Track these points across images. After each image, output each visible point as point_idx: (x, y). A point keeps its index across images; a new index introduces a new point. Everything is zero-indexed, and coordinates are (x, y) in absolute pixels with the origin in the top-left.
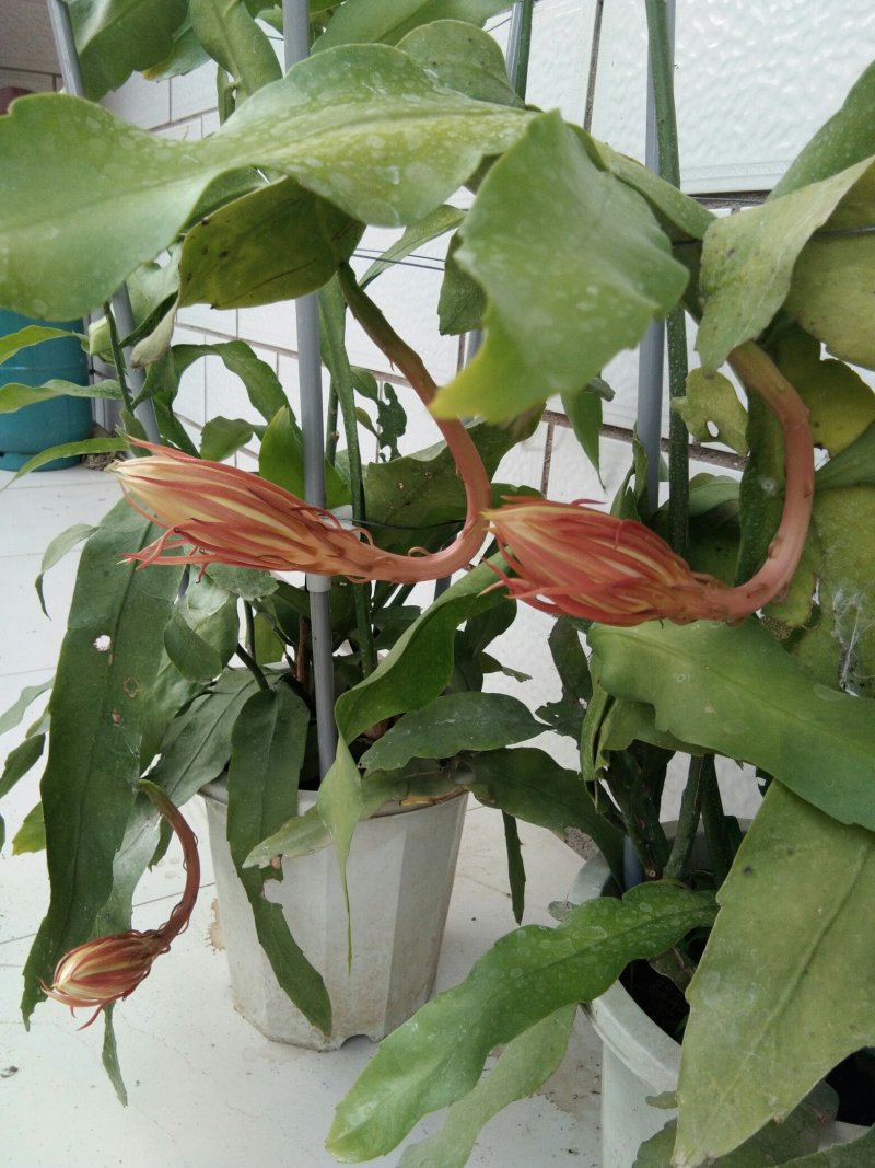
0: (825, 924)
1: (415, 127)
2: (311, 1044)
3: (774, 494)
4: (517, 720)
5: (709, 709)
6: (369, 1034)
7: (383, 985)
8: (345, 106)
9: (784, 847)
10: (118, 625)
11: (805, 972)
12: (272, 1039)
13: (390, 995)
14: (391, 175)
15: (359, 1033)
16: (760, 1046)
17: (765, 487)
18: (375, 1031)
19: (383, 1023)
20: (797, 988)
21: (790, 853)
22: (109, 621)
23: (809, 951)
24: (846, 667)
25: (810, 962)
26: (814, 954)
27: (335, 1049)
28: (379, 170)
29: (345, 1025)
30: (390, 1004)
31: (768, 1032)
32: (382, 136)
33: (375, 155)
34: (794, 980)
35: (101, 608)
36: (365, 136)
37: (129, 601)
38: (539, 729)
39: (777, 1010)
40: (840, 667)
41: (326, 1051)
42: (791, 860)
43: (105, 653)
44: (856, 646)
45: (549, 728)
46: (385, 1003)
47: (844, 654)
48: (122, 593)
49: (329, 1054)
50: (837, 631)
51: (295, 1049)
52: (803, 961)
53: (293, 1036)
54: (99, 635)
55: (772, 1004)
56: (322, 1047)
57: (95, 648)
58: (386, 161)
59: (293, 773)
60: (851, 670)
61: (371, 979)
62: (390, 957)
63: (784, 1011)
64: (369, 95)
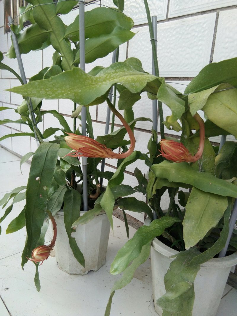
0: (204, 210)
1: (135, 77)
2: (80, 274)
3: (187, 138)
4: (130, 190)
5: (180, 177)
6: (93, 270)
7: (97, 257)
8: (121, 72)
9: (196, 197)
10: (41, 174)
11: (202, 218)
12: (70, 274)
13: (98, 260)
14: (133, 84)
15: (91, 270)
16: (196, 230)
17: (185, 137)
18: (95, 269)
19: (97, 267)
20: (201, 220)
21: (197, 198)
22: (39, 174)
23: (202, 214)
24: (200, 169)
25: (202, 216)
26: (203, 214)
27: (86, 274)
28: (131, 84)
29: (88, 268)
30: (98, 262)
31: (197, 228)
32: (131, 78)
33: (130, 81)
34: (200, 219)
35: (37, 171)
36: (128, 78)
37: (44, 169)
38: (134, 192)
39: (198, 224)
40: (199, 169)
41: (84, 275)
42: (197, 199)
43: (38, 181)
44: (202, 165)
45: (137, 191)
46: (97, 262)
47: (200, 167)
48: (43, 167)
49: (85, 276)
50: (199, 162)
51: (76, 275)
52: (201, 216)
53: (76, 272)
54: (37, 177)
55: (197, 223)
56: (83, 274)
57: (36, 180)
58: (132, 82)
59: (78, 207)
60: (201, 169)
61: (94, 256)
62: (98, 250)
63: (199, 224)
64: (124, 71)
